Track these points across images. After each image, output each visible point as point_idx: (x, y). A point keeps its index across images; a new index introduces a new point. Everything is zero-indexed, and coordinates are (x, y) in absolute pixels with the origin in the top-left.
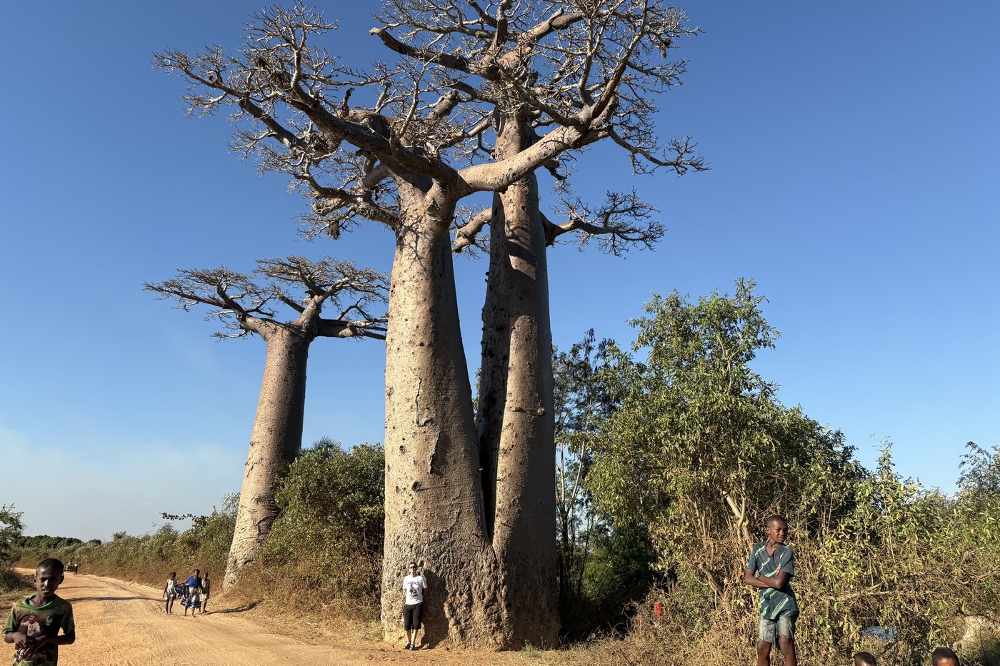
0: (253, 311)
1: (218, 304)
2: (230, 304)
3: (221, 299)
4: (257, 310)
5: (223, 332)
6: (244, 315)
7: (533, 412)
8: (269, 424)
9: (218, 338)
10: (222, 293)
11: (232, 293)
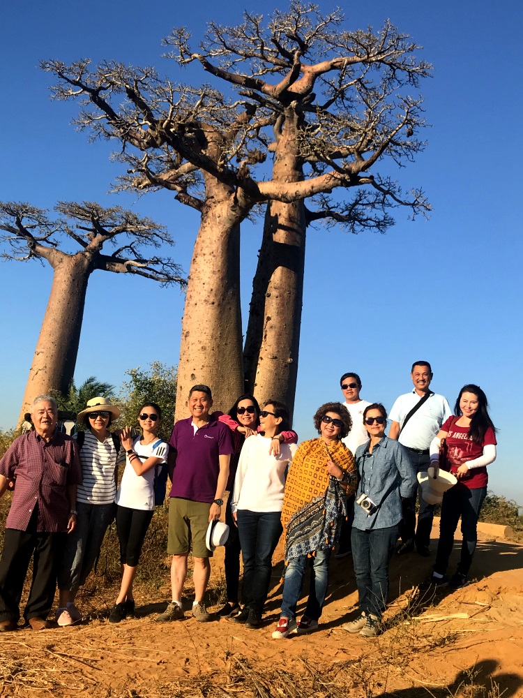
0: (41, 240)
1: (13, 231)
2: (23, 233)
3: (17, 228)
4: (45, 239)
5: (11, 254)
6: (34, 243)
7: (284, 360)
8: (53, 338)
9: (5, 259)
10: (19, 223)
11: (25, 223)
